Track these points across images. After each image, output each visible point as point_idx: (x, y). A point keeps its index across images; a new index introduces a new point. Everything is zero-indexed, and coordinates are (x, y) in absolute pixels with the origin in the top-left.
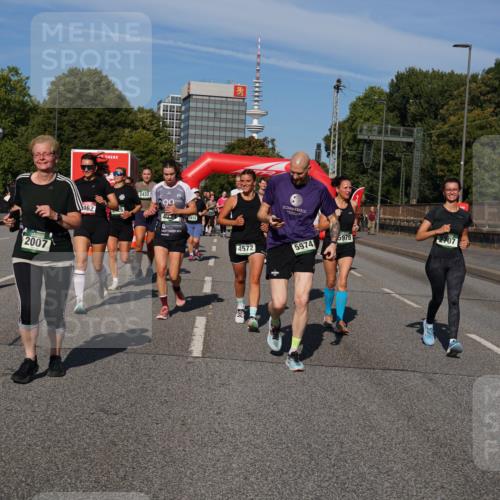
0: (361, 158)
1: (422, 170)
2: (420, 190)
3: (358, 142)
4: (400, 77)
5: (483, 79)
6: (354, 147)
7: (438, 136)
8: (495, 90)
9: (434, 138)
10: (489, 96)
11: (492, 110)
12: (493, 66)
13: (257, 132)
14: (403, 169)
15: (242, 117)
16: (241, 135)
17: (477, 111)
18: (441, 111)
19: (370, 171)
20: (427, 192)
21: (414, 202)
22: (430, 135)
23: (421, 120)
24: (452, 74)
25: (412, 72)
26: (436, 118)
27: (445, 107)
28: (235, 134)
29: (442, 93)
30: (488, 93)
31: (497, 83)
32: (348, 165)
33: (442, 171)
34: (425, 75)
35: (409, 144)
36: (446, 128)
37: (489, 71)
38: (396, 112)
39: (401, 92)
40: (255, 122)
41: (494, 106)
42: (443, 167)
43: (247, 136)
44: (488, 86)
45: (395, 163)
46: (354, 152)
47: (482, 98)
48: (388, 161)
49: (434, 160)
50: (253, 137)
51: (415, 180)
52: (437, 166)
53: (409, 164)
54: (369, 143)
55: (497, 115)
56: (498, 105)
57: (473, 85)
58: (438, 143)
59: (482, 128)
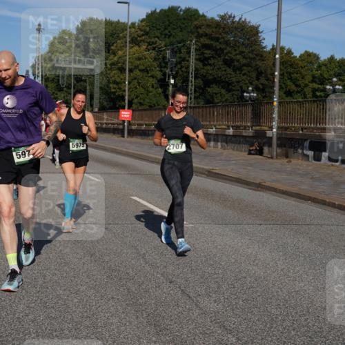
0: (59, 80)
1: (101, 88)
2: (100, 102)
5: (139, 26)
7: (111, 64)
8: (147, 33)
10: (143, 37)
11: (145, 47)
12: (145, 17)
14: (88, 88)
17: (136, 48)
18: (112, 47)
19: (65, 89)
20: (105, 103)
21: (96, 110)
26: (109, 52)
27: (115, 45)
29: (112, 35)
30: (143, 35)
31: (148, 29)
32: (49, 85)
33: (114, 88)
36: (116, 59)
37: (143, 21)
41: (146, 44)
42: (115, 86)
44: (141, 30)
45: (82, 83)
46: (53, 76)
47: (139, 39)
48: (77, 82)
49: (109, 81)
51: (96, 95)
52: (111, 85)
53: (92, 84)
55: (149, 50)
56: (149, 44)
57: (133, 30)
58: (111, 69)
59: (139, 59)
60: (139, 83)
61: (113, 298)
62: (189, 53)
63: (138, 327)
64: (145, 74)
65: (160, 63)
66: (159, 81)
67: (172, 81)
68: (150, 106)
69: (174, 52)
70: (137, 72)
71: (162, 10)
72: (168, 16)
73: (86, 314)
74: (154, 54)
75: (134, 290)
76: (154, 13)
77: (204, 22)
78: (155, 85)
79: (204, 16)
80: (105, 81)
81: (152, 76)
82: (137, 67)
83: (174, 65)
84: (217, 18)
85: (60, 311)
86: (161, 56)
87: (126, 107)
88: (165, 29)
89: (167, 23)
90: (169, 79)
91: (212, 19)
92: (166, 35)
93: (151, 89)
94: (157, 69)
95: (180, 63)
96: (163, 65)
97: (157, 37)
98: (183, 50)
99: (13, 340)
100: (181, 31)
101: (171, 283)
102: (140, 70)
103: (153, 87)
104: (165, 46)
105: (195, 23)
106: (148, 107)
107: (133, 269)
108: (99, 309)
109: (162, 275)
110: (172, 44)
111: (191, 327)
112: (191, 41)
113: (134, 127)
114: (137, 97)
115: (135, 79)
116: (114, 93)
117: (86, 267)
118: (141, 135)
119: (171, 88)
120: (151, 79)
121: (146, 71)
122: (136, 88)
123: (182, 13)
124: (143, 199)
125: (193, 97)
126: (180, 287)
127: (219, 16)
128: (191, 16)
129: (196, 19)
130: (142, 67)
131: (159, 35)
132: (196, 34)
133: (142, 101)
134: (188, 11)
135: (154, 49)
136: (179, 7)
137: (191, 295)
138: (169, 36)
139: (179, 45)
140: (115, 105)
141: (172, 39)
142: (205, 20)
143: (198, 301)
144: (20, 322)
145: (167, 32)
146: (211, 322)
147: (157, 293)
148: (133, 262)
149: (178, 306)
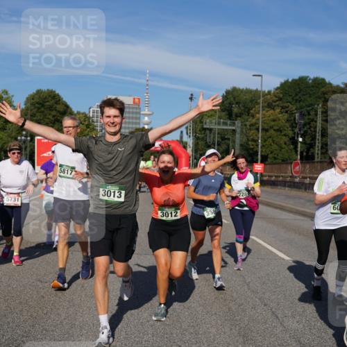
1: (241, 145)
3: (205, 129)
4: (228, 92)
5: (274, 93)
6: (203, 132)
7: (250, 126)
8: (280, 99)
9: (248, 127)
10: (277, 103)
11: (279, 110)
12: (279, 85)
13: (147, 124)
14: (231, 145)
15: (138, 116)
16: (138, 126)
17: (272, 111)
18: (251, 111)
22: (246, 125)
23: (240, 117)
24: (257, 90)
25: (234, 89)
26: (248, 115)
27: (254, 109)
28: (134, 126)
29: (251, 101)
30: (277, 101)
31: (281, 96)
32: (200, 143)
33: (253, 145)
34: (242, 91)
35: (234, 130)
36: (254, 121)
37: (277, 89)
38: (226, 112)
39: (228, 101)
40: (146, 118)
41: (280, 108)
42: (253, 143)
43: (141, 127)
44: (276, 97)
45: (226, 141)
46: (203, 135)
47: (274, 104)
48: (222, 140)
49: (248, 140)
50: (144, 128)
52: (250, 143)
53: (234, 142)
54: (211, 130)
55: (282, 113)
56: (283, 108)
57: (269, 96)
58: (250, 129)
59: (274, 120)
60: (273, 141)
61: (216, 314)
62: (316, 115)
63: (229, 337)
64: (279, 133)
65: (292, 124)
66: (290, 139)
67: (300, 140)
68: (283, 161)
69: (302, 115)
70: (272, 132)
71: (293, 80)
72: (299, 84)
73: (192, 324)
74: (286, 116)
75: (234, 308)
76: (287, 82)
77: (330, 89)
78: (288, 143)
79: (330, 84)
80: (245, 139)
81: (285, 135)
82: (271, 127)
83: (301, 126)
84: (342, 86)
85: (174, 321)
86: (292, 118)
87: (259, 161)
88: (297, 95)
89: (298, 90)
90: (298, 137)
91: (338, 86)
92: (296, 100)
93: (284, 146)
94: (290, 129)
95: (309, 124)
96: (294, 125)
97: (289, 102)
98: (312, 113)
99: (135, 337)
100: (310, 97)
101: (265, 305)
102: (274, 130)
103: (285, 144)
104: (296, 109)
105: (323, 89)
106: (280, 161)
107: (237, 293)
108: (203, 321)
109: (260, 299)
110: (301, 108)
111: (273, 339)
112: (318, 105)
113: (265, 178)
114: (272, 153)
115: (270, 137)
116: (253, 149)
117: (200, 290)
118: (271, 185)
119: (299, 145)
120: (284, 137)
121: (279, 130)
122: (271, 145)
123: (310, 81)
124: (260, 238)
125: (320, 152)
126: (271, 310)
127: (343, 83)
128: (319, 84)
129: (323, 87)
130: (276, 128)
131: (291, 100)
132: (323, 99)
133: (276, 156)
134: (315, 80)
135: (287, 112)
136: (308, 77)
137: (279, 316)
138: (300, 101)
139: (308, 109)
140: (253, 159)
141: (301, 103)
142: (332, 87)
143: (283, 320)
144: (142, 326)
145: (297, 97)
146: (290, 337)
147: (252, 313)
148: (239, 288)
149: (266, 323)
